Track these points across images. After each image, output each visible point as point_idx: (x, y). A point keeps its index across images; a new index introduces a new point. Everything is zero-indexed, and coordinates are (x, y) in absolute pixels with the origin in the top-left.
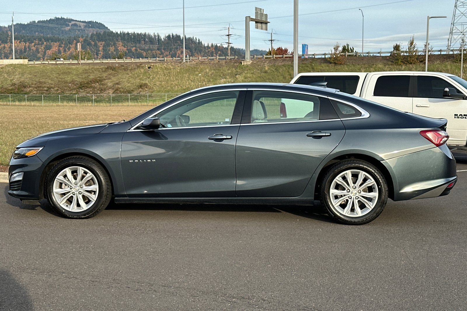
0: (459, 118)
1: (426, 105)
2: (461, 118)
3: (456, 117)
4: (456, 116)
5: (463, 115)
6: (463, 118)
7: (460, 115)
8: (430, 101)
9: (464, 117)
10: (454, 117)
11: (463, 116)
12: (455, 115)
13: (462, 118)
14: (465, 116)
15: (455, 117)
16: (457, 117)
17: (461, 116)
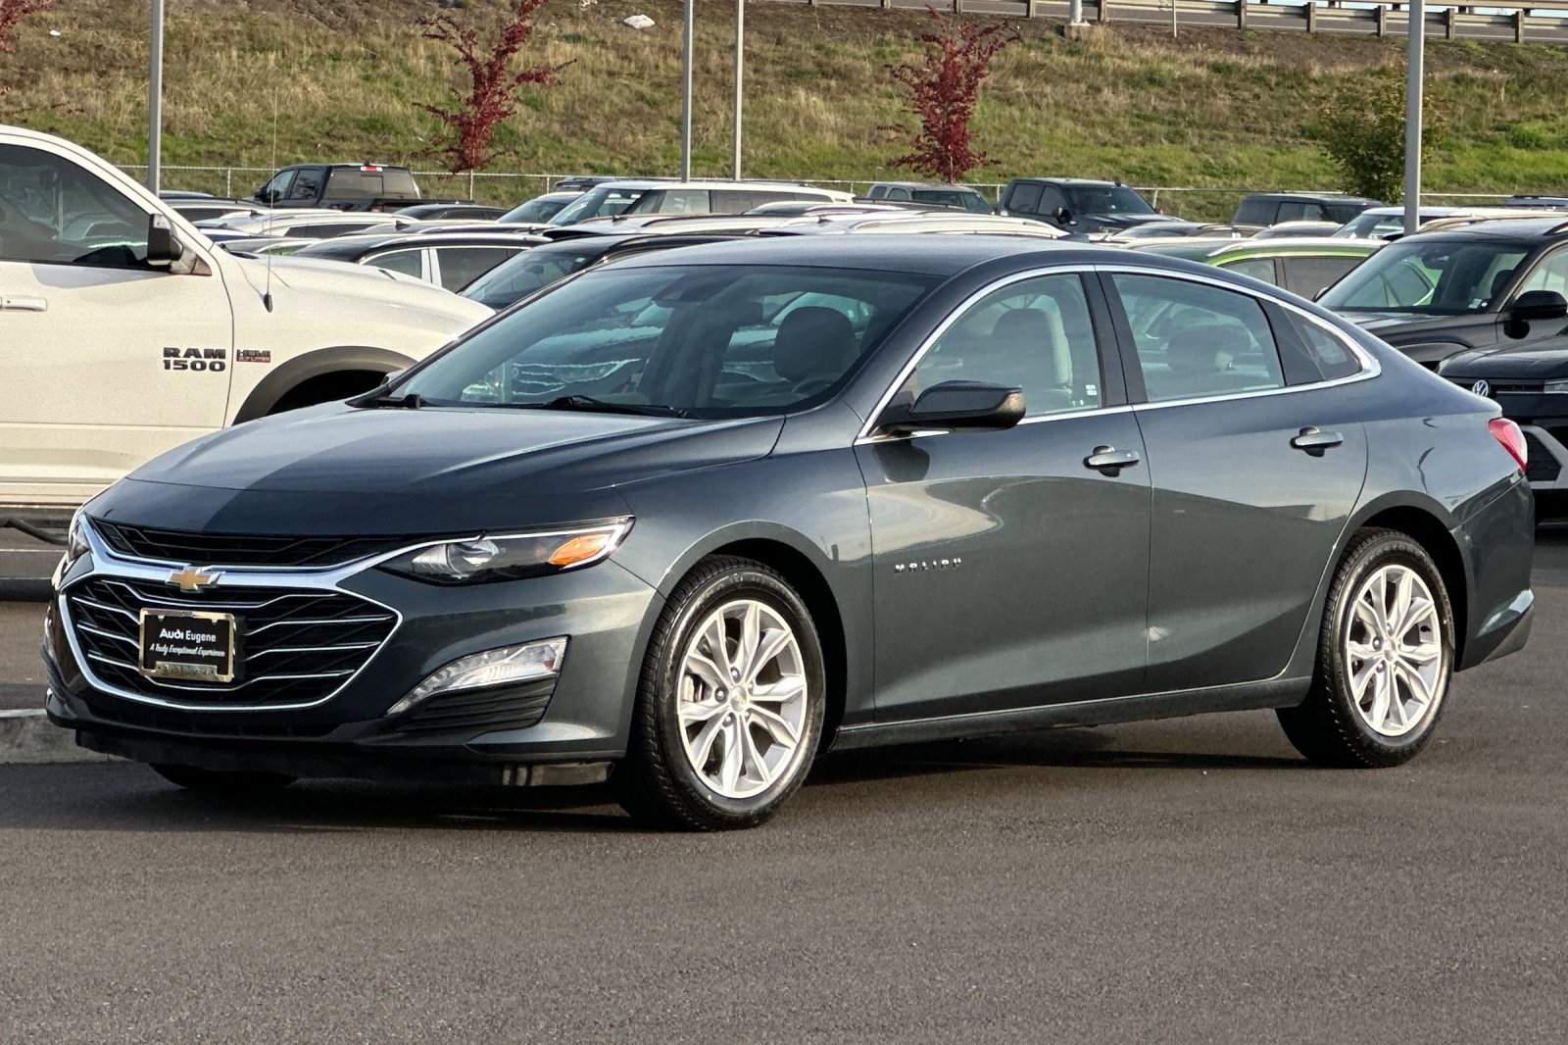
0: (185, 367)
1: (25, 297)
2: (193, 367)
3: (172, 366)
4: (172, 359)
5: (202, 353)
6: (203, 367)
7: (187, 355)
8: (44, 280)
9: (208, 361)
10: (163, 364)
11: (203, 359)
12: (168, 353)
13: (198, 366)
14: (212, 360)
15: (167, 366)
16: (176, 363)
17: (192, 359)
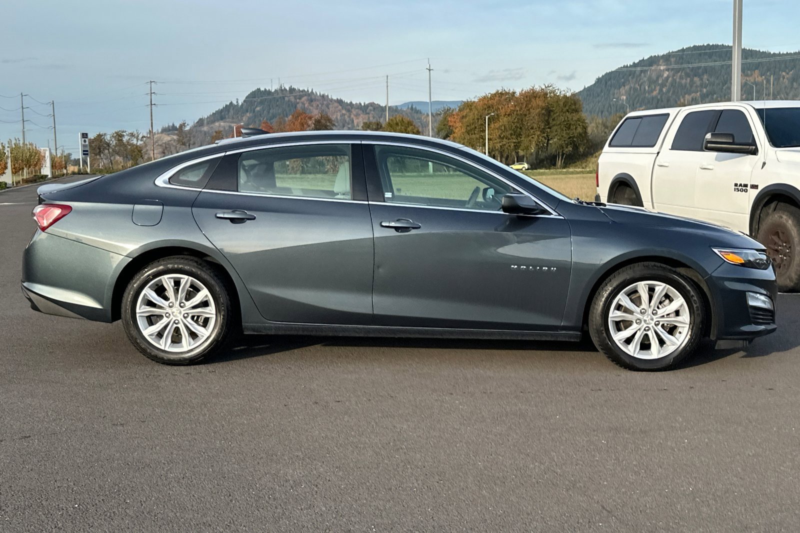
0: (739, 191)
5: (743, 185)
7: (739, 185)
11: (743, 188)
12: (735, 185)
16: (737, 189)
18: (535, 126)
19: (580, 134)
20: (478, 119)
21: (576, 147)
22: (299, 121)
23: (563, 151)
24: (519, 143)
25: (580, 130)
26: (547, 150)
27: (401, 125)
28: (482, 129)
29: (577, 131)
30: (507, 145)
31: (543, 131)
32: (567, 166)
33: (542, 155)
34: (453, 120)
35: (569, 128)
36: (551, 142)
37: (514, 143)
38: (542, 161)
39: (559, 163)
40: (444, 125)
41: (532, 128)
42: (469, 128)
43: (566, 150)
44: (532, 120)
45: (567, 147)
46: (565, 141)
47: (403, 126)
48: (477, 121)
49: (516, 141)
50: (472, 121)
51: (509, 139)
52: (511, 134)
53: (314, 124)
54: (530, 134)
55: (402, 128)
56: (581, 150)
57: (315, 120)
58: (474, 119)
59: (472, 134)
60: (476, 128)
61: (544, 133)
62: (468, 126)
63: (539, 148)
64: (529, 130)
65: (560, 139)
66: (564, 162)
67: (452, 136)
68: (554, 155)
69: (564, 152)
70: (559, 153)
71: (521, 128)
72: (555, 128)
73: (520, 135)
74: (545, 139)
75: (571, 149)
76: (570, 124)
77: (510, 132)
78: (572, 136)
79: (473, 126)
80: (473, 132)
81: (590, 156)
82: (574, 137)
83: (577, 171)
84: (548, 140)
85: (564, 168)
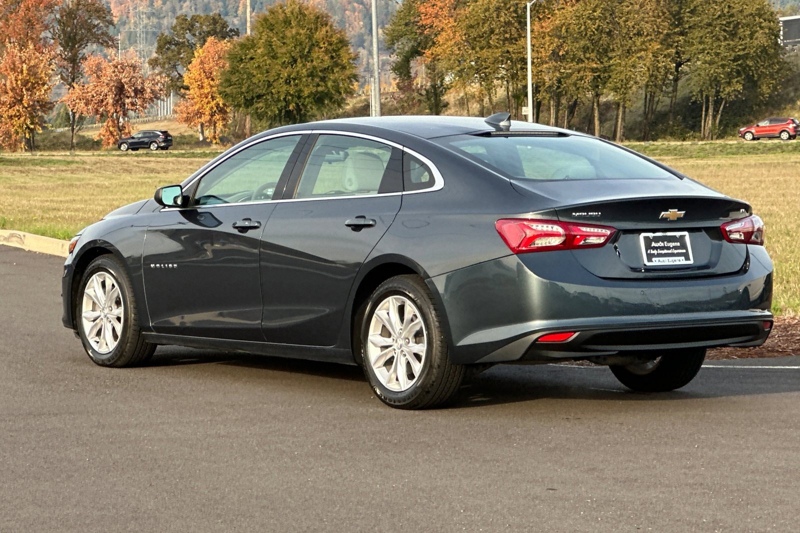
18: (647, 27)
19: (764, 50)
20: (498, 9)
21: (752, 83)
22: (21, 13)
23: (718, 92)
24: (605, 70)
25: (761, 38)
26: (675, 90)
27: (299, 25)
28: (508, 36)
29: (756, 42)
30: (574, 78)
31: (666, 42)
32: (728, 130)
33: (664, 102)
34: (430, 10)
35: (733, 35)
36: (683, 68)
37: (593, 70)
38: (663, 117)
39: (708, 123)
40: (407, 25)
41: (639, 34)
42: (474, 33)
43: (728, 89)
44: (638, 13)
45: (729, 83)
46: (723, 66)
47: (303, 27)
48: (495, 15)
49: (600, 66)
50: (482, 15)
51: (581, 61)
52: (585, 49)
53: (59, 22)
54: (633, 49)
55: (301, 31)
56: (765, 89)
57: (62, 10)
58: (487, 10)
59: (482, 48)
60: (492, 31)
61: (670, 46)
62: (472, 27)
63: (654, 84)
64: (631, 38)
65: (711, 63)
66: (721, 121)
67: (428, 52)
68: (694, 103)
69: (723, 95)
70: (707, 97)
71: (609, 33)
72: (697, 33)
73: (605, 52)
74: (673, 61)
75: (740, 87)
76: (736, 26)
77: (582, 43)
78: (741, 53)
79: (486, 28)
80: (484, 43)
81: (788, 107)
82: (746, 57)
83: (765, 146)
84: (679, 65)
85: (721, 136)
